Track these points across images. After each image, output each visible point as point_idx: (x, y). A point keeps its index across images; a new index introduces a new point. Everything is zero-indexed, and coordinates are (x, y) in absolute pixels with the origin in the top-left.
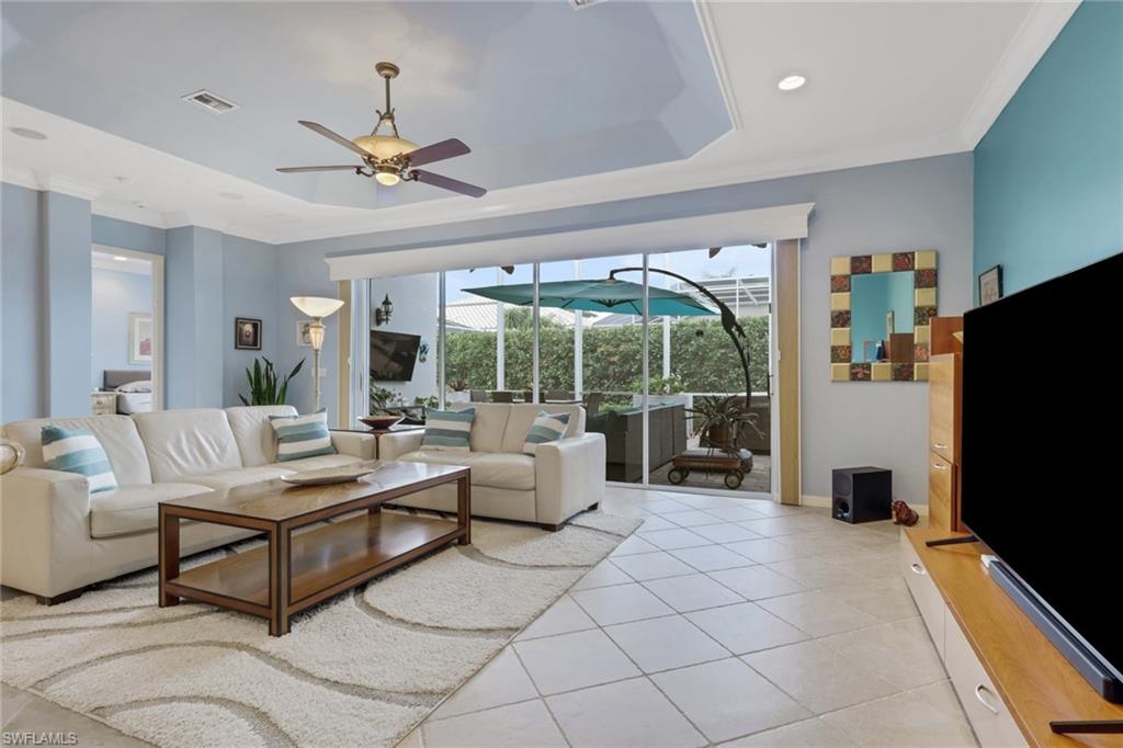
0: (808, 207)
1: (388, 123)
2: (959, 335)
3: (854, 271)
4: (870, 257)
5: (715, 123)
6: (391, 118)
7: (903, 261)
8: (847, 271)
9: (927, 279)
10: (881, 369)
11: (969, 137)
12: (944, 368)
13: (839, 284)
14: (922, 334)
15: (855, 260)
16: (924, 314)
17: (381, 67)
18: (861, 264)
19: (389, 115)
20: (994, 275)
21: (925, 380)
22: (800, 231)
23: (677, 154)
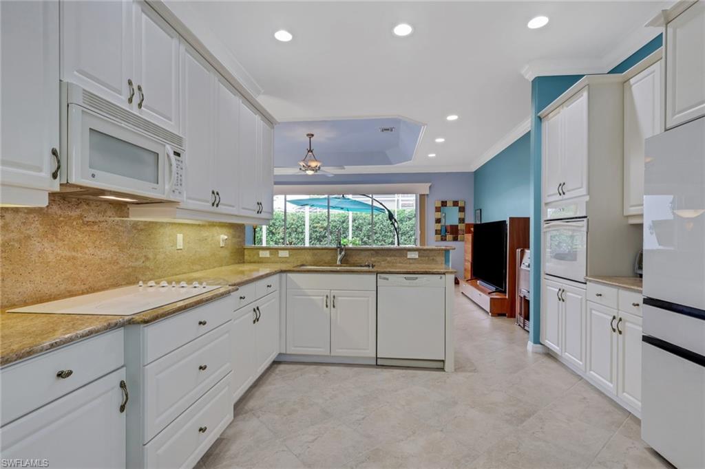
0: (430, 184)
1: (310, 153)
2: (472, 229)
3: (442, 206)
4: (446, 202)
5: (406, 157)
6: (312, 152)
7: (455, 203)
8: (440, 205)
9: (462, 210)
10: (449, 237)
11: (474, 168)
12: (469, 237)
13: (438, 210)
14: (461, 227)
15: (442, 202)
16: (462, 220)
17: (308, 135)
18: (444, 204)
19: (310, 151)
20: (479, 211)
21: (463, 241)
22: (427, 192)
23: (390, 163)
